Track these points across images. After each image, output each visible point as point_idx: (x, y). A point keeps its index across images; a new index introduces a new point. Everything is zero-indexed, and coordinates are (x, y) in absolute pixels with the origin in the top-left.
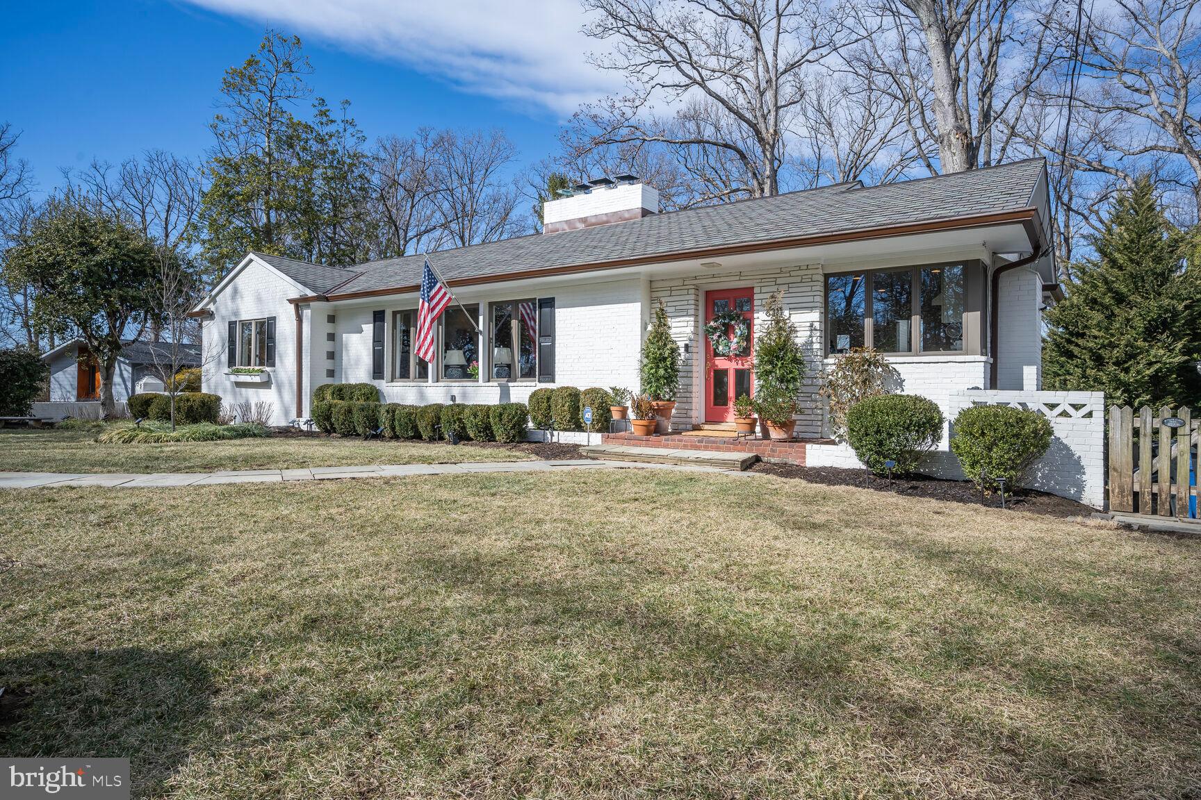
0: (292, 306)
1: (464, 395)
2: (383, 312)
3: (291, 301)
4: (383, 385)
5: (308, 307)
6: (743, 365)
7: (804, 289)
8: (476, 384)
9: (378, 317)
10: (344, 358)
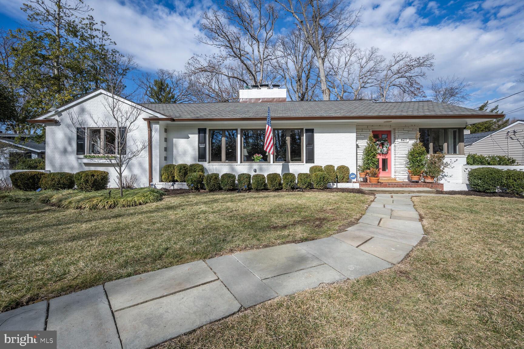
0: (146, 122)
1: (261, 169)
2: (205, 129)
3: (145, 119)
4: (206, 165)
5: (158, 123)
6: (385, 157)
7: (413, 133)
8: (269, 164)
9: (202, 131)
10: (174, 151)
